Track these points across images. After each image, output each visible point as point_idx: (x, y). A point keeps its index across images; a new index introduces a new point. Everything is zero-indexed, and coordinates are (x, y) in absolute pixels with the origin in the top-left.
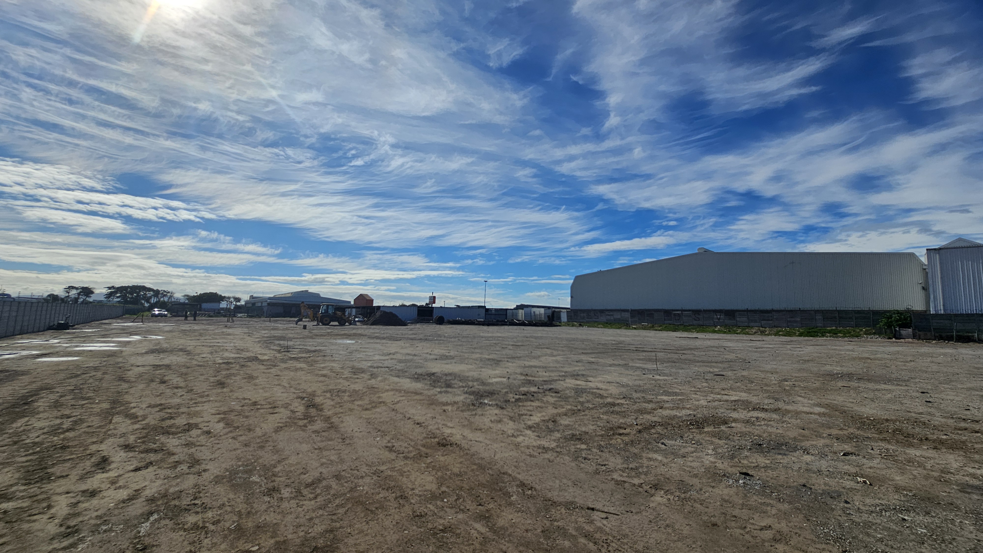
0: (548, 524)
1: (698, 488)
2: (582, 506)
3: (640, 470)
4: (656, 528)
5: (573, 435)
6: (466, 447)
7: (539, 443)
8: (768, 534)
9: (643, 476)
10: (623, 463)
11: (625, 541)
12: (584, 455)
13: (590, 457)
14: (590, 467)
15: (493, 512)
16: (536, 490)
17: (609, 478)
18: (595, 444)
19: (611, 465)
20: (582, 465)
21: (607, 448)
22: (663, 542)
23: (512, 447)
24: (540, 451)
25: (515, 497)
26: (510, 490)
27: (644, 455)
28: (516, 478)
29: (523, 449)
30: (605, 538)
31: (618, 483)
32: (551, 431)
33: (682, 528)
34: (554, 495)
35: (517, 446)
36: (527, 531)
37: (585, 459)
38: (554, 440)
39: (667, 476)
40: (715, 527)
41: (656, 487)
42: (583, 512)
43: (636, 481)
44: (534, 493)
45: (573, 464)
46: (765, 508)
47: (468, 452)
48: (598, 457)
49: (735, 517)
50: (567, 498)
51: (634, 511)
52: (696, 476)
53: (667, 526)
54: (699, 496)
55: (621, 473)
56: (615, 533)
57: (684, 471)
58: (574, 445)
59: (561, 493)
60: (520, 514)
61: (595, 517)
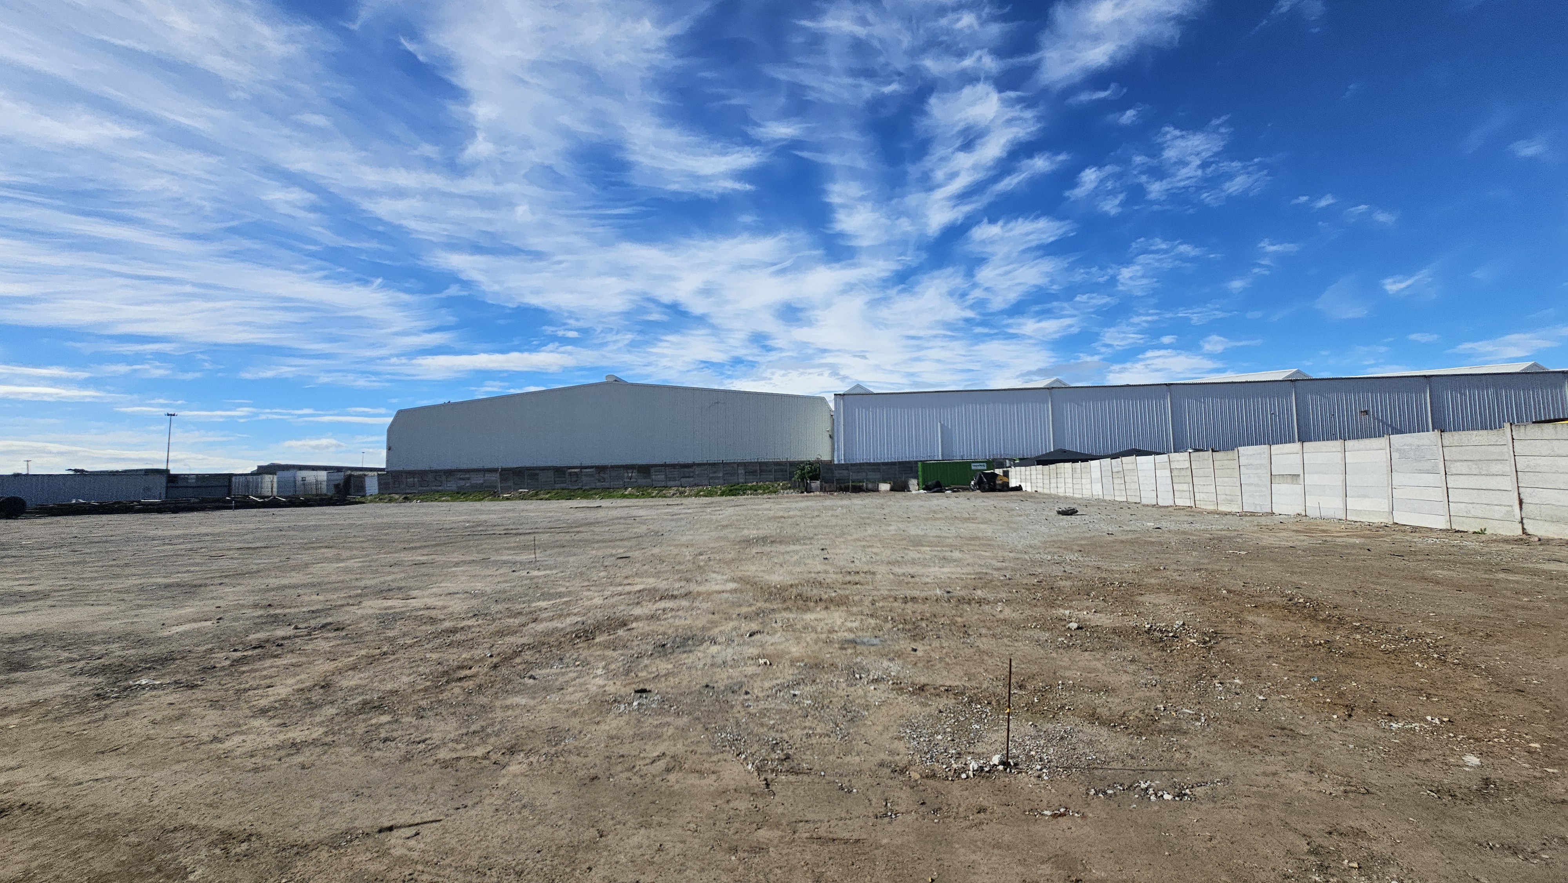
1: (576, 732)
2: (367, 830)
3: (489, 730)
4: (505, 817)
5: (365, 703)
6: (59, 802)
7: (281, 737)
8: (661, 764)
9: (492, 740)
10: (457, 730)
11: (448, 861)
12: (383, 735)
13: (395, 734)
14: (392, 753)
16: (259, 836)
17: (430, 761)
18: (411, 707)
19: (436, 737)
20: (377, 754)
21: (431, 709)
22: (514, 836)
23: (207, 764)
24: (283, 753)
25: (199, 872)
26: (187, 861)
27: (498, 703)
28: (208, 829)
29: (238, 761)
30: (407, 873)
31: (445, 764)
32: (313, 706)
33: (547, 801)
34: (308, 833)
35: (221, 759)
37: (385, 740)
38: (321, 724)
39: (532, 728)
40: (595, 781)
41: (512, 750)
42: (369, 842)
43: (479, 752)
44: (256, 844)
45: (359, 758)
46: (659, 730)
47: (65, 813)
48: (412, 731)
49: (623, 756)
50: (336, 826)
51: (470, 803)
52: (575, 713)
53: (524, 806)
54: (576, 743)
55: (455, 745)
56: (432, 857)
57: (559, 711)
58: (364, 721)
59: (322, 823)
61: (392, 841)
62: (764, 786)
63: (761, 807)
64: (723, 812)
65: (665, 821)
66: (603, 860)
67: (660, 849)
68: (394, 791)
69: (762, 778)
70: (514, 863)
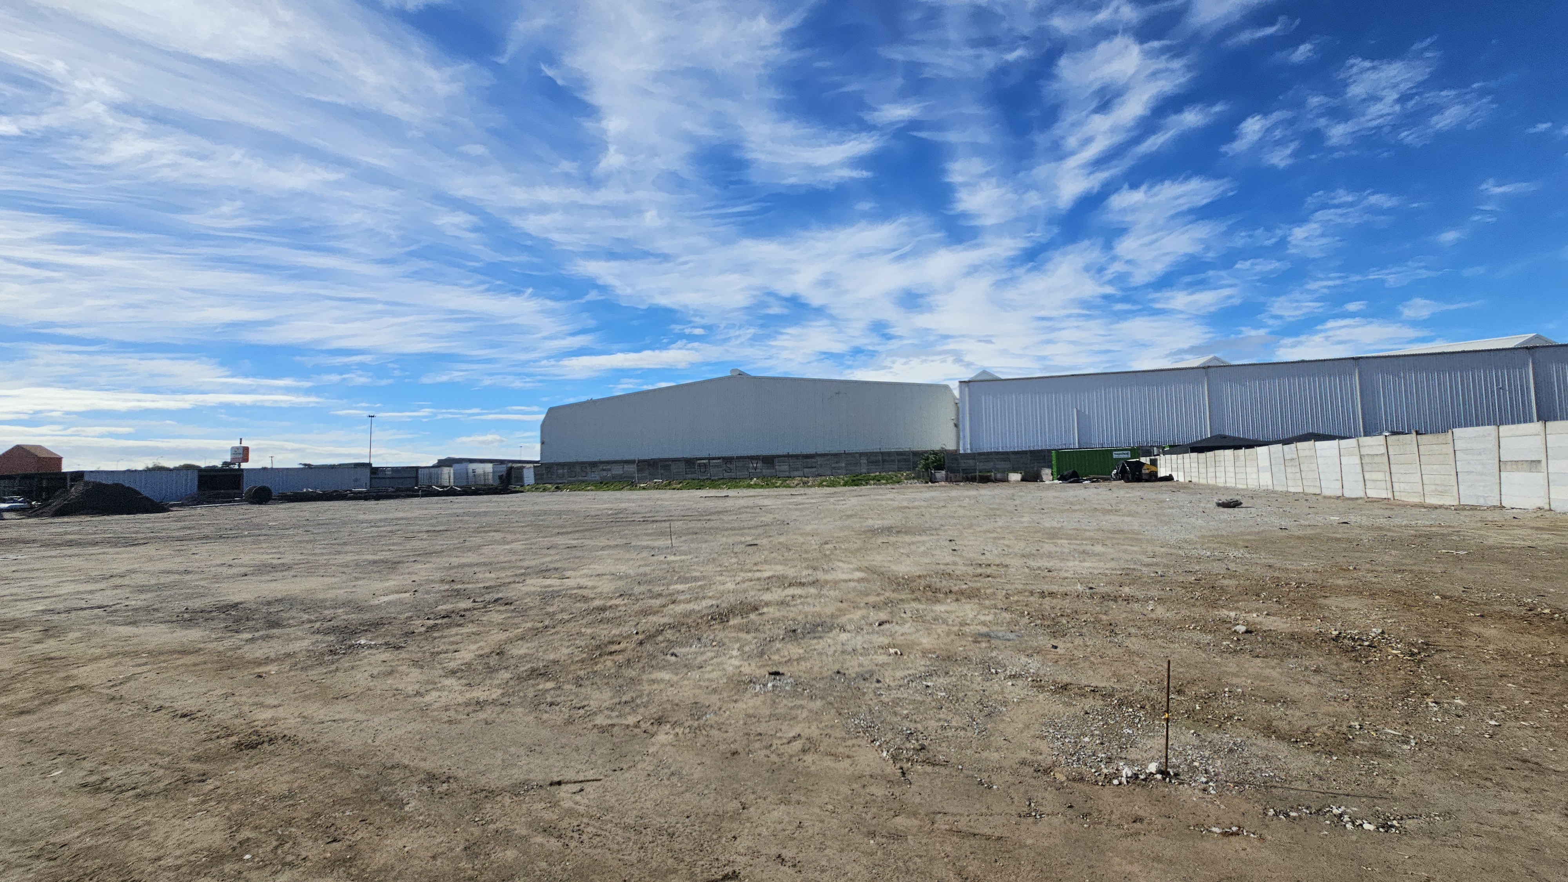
0: (476, 831)
1: (716, 708)
2: (541, 783)
3: (638, 701)
4: (656, 782)
5: (533, 670)
6: (309, 736)
7: (468, 695)
8: (797, 745)
9: (642, 710)
10: (611, 698)
11: (608, 818)
12: (549, 700)
13: (559, 700)
14: (559, 716)
15: (362, 846)
16: (456, 779)
17: (590, 725)
18: (570, 676)
19: (594, 705)
20: (545, 716)
21: (588, 679)
22: (665, 800)
23: (413, 714)
24: (470, 709)
25: (413, 803)
26: (403, 794)
27: (645, 677)
28: (417, 769)
29: (436, 713)
30: (575, 824)
31: (603, 730)
32: (491, 670)
33: (693, 771)
34: (492, 780)
35: (424, 710)
36: (434, 857)
37: (551, 704)
38: (498, 686)
39: (676, 701)
40: (736, 756)
41: (659, 721)
42: (543, 792)
43: (631, 720)
44: (454, 786)
45: (530, 718)
46: (794, 712)
47: (313, 745)
48: (573, 697)
49: (760, 734)
50: (516, 776)
51: (625, 767)
52: (715, 691)
53: (673, 774)
54: (717, 719)
55: (609, 713)
56: (594, 811)
57: (700, 687)
58: (533, 686)
59: (504, 773)
60: (421, 832)
61: (562, 794)
62: (900, 775)
63: (898, 795)
64: (860, 796)
65: (803, 799)
66: (746, 830)
67: (800, 826)
68: (561, 751)
69: (898, 766)
70: (666, 826)
